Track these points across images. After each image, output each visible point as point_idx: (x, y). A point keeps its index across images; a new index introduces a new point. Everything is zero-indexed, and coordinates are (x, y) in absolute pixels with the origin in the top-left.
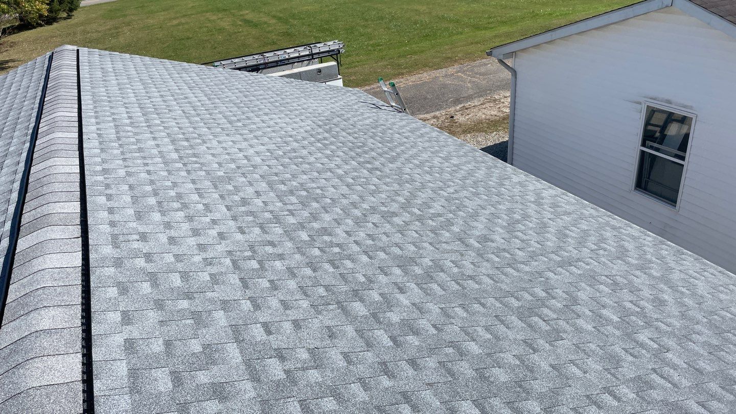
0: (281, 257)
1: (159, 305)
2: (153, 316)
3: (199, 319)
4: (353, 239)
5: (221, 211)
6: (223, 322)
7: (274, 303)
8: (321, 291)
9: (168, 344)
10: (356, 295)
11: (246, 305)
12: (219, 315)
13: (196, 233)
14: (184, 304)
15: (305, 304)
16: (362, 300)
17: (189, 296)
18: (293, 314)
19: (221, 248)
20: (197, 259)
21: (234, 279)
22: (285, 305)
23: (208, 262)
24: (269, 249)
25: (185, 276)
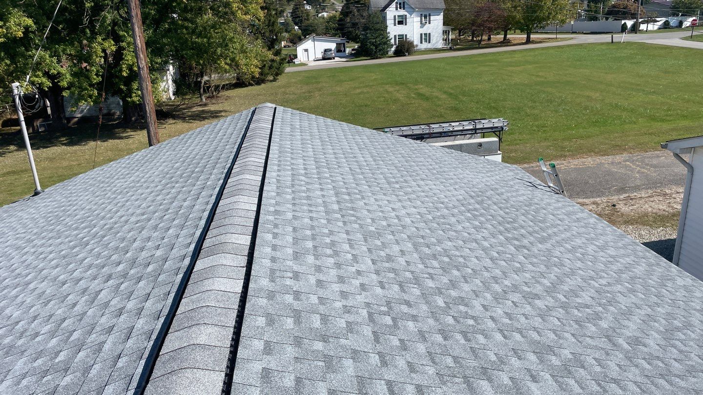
0: (414, 318)
1: (298, 342)
2: (290, 351)
3: (330, 363)
4: (489, 314)
5: (366, 264)
6: (351, 371)
7: (401, 363)
8: (449, 361)
9: (298, 380)
10: (485, 373)
11: (375, 359)
12: (348, 363)
13: (341, 280)
14: (319, 346)
15: (431, 370)
16: (490, 380)
17: (324, 339)
18: (417, 378)
19: (361, 299)
20: (338, 305)
21: (367, 331)
22: (412, 367)
23: (347, 310)
24: (405, 308)
25: (324, 319)
